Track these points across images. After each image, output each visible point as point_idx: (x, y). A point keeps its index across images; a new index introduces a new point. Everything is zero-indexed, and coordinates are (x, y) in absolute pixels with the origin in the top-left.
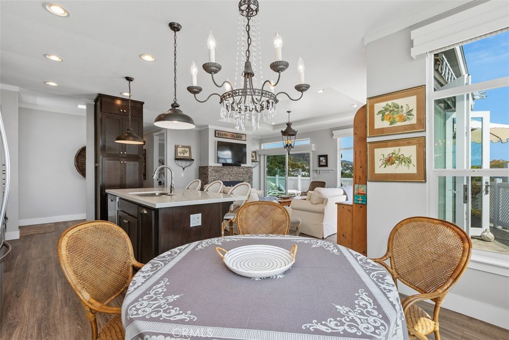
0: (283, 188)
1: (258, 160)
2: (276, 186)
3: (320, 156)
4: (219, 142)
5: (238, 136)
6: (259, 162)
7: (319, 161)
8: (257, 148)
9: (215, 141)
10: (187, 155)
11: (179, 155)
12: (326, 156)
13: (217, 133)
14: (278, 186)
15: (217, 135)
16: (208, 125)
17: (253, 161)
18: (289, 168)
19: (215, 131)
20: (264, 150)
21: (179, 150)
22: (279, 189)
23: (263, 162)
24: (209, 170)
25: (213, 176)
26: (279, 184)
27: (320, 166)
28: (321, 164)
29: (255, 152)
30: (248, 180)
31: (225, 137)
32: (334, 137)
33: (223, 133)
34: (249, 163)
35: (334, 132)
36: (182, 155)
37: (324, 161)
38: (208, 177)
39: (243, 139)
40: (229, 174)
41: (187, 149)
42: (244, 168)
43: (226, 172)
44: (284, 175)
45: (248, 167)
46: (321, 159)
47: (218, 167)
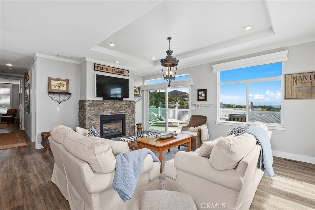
0: (163, 118)
1: (141, 95)
2: (158, 116)
3: (199, 91)
4: (97, 76)
5: (121, 71)
6: (143, 96)
7: (198, 95)
8: (140, 84)
9: (94, 75)
10: (64, 88)
11: (53, 88)
12: (205, 91)
13: (96, 67)
14: (160, 117)
15: (96, 69)
16: (85, 58)
17: (135, 96)
18: (168, 101)
19: (94, 64)
20: (147, 86)
21: (53, 83)
22: (161, 119)
23: (146, 96)
24: (87, 104)
25: (91, 110)
26: (160, 115)
27: (199, 100)
28: (200, 98)
29: (139, 88)
30: (130, 113)
31: (106, 71)
32: (214, 71)
33: (104, 67)
34: (131, 97)
35: (213, 66)
36: (57, 88)
37: (203, 95)
38: (85, 111)
39: (126, 74)
40: (110, 108)
41: (65, 83)
42: (126, 102)
43: (107, 106)
44: (164, 107)
45: (131, 101)
46: (200, 93)
47: (97, 101)
